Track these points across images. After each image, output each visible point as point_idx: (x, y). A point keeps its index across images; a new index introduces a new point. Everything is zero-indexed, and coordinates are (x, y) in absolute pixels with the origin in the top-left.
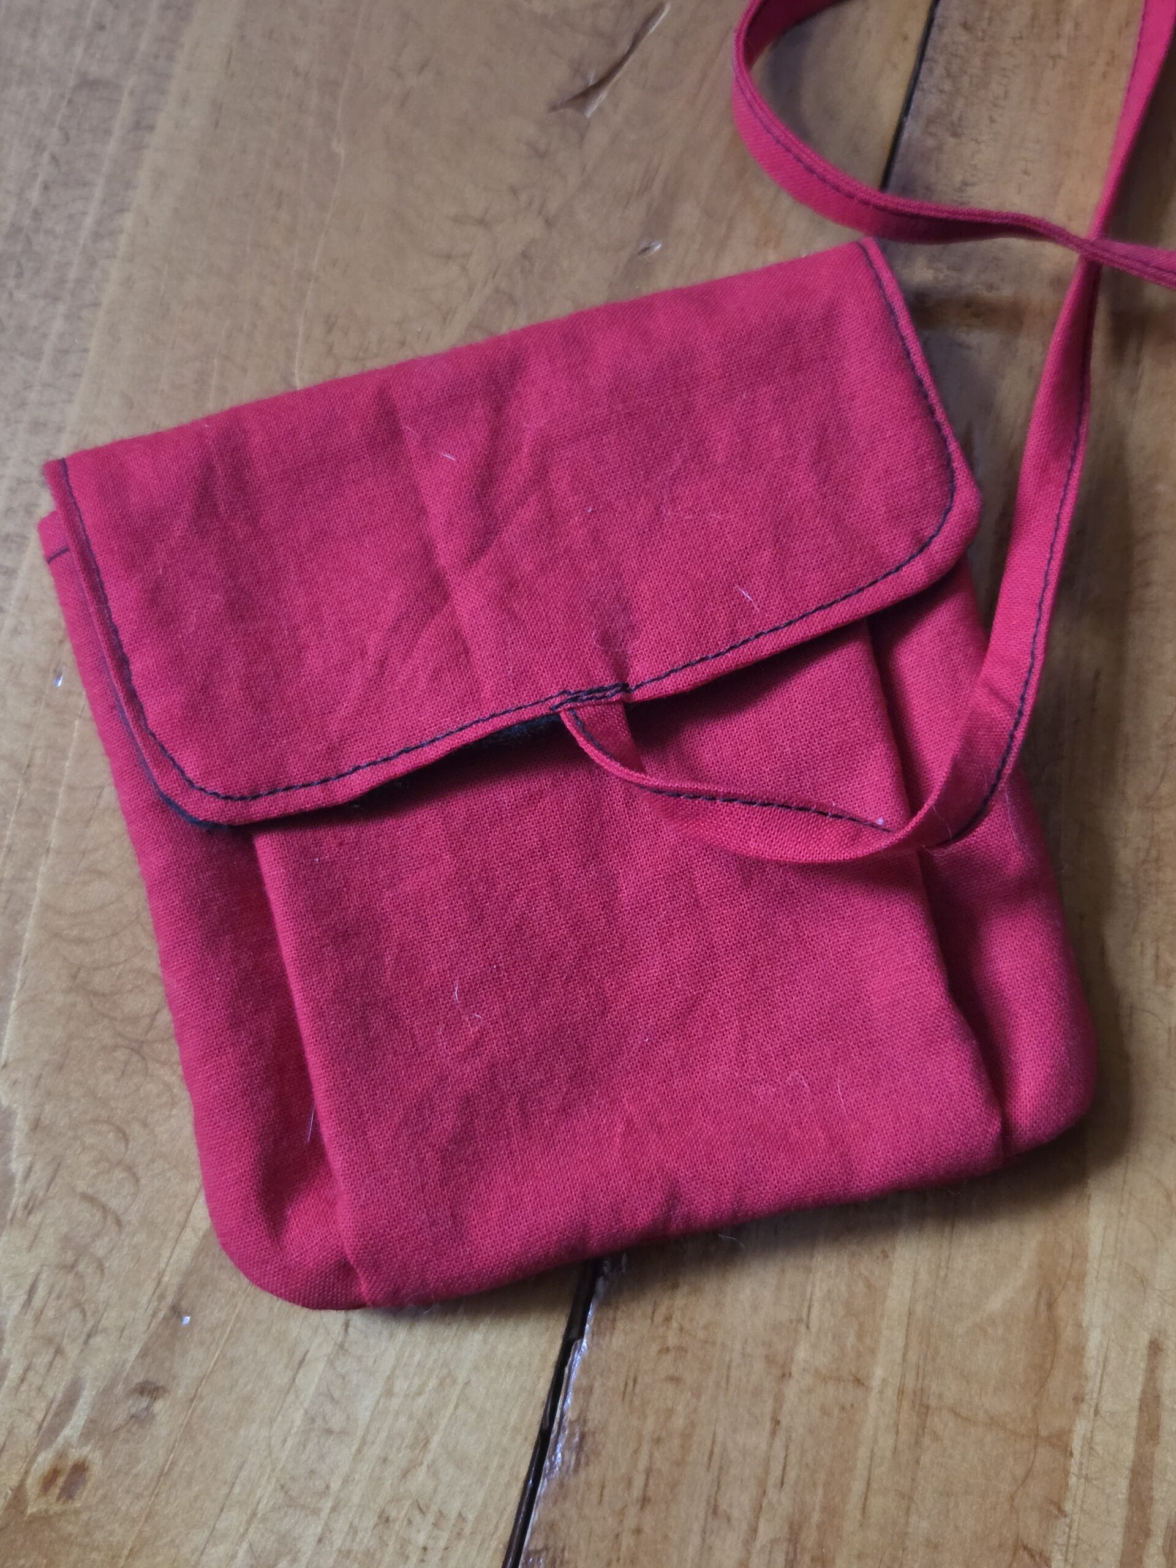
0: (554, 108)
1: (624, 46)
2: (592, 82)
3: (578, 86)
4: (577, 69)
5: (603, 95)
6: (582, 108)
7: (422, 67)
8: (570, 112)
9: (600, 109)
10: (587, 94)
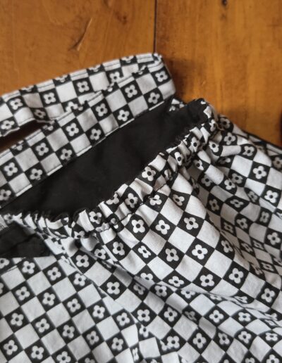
0: (69, 50)
1: (83, 31)
2: (77, 41)
3: (74, 43)
4: (73, 39)
5: (80, 45)
6: (76, 49)
7: (33, 44)
8: (74, 50)
9: (81, 49)
10: (76, 45)
